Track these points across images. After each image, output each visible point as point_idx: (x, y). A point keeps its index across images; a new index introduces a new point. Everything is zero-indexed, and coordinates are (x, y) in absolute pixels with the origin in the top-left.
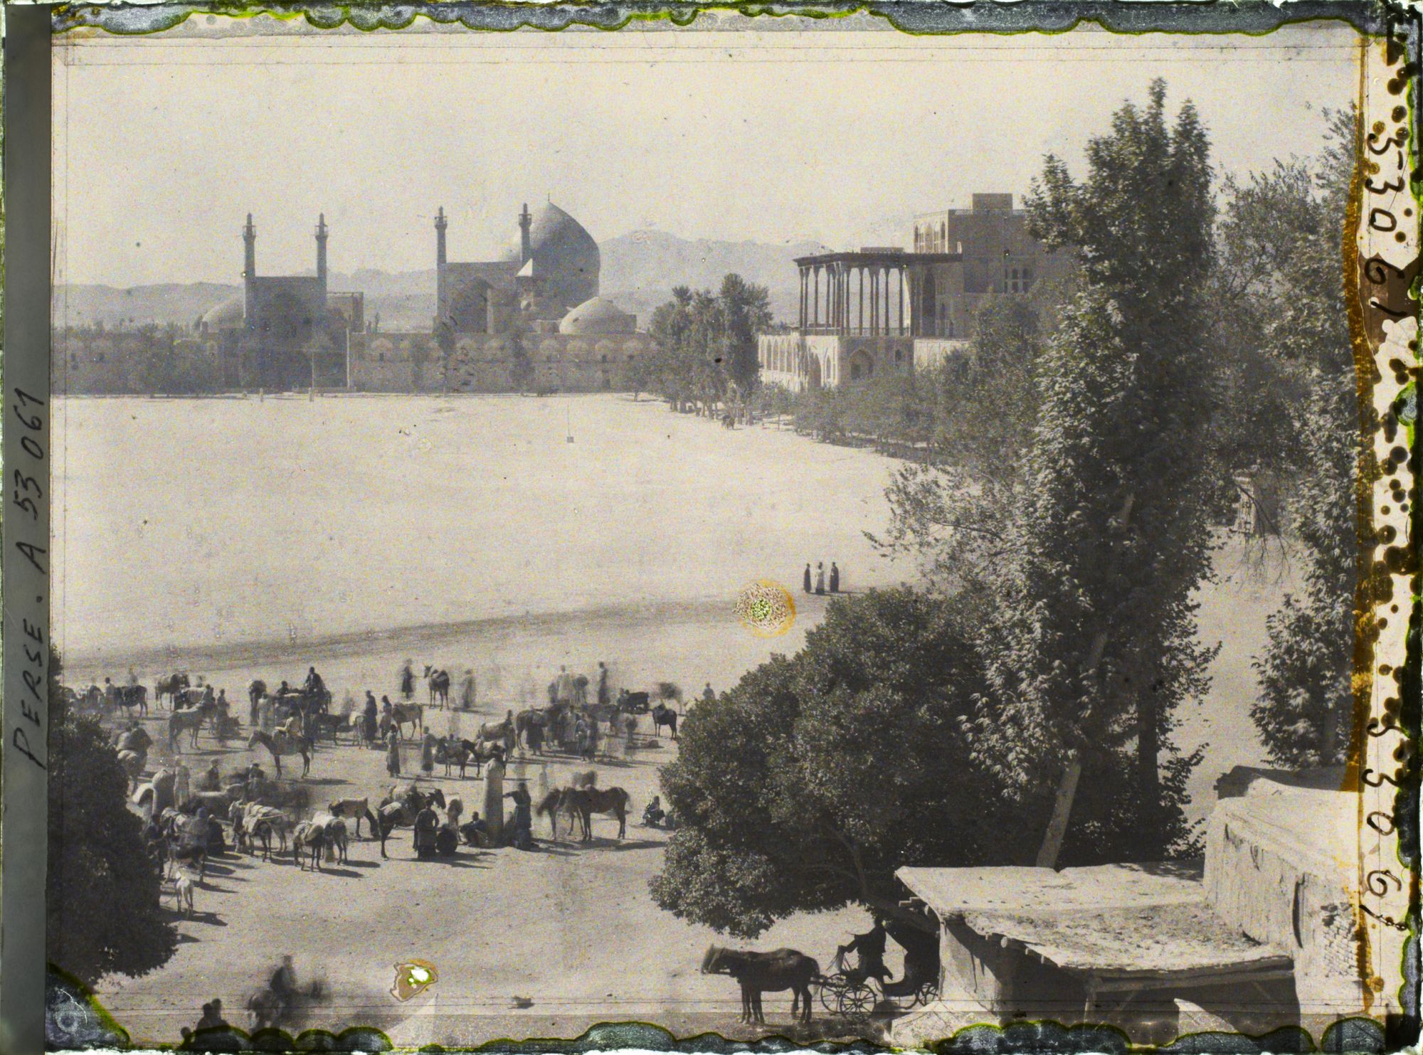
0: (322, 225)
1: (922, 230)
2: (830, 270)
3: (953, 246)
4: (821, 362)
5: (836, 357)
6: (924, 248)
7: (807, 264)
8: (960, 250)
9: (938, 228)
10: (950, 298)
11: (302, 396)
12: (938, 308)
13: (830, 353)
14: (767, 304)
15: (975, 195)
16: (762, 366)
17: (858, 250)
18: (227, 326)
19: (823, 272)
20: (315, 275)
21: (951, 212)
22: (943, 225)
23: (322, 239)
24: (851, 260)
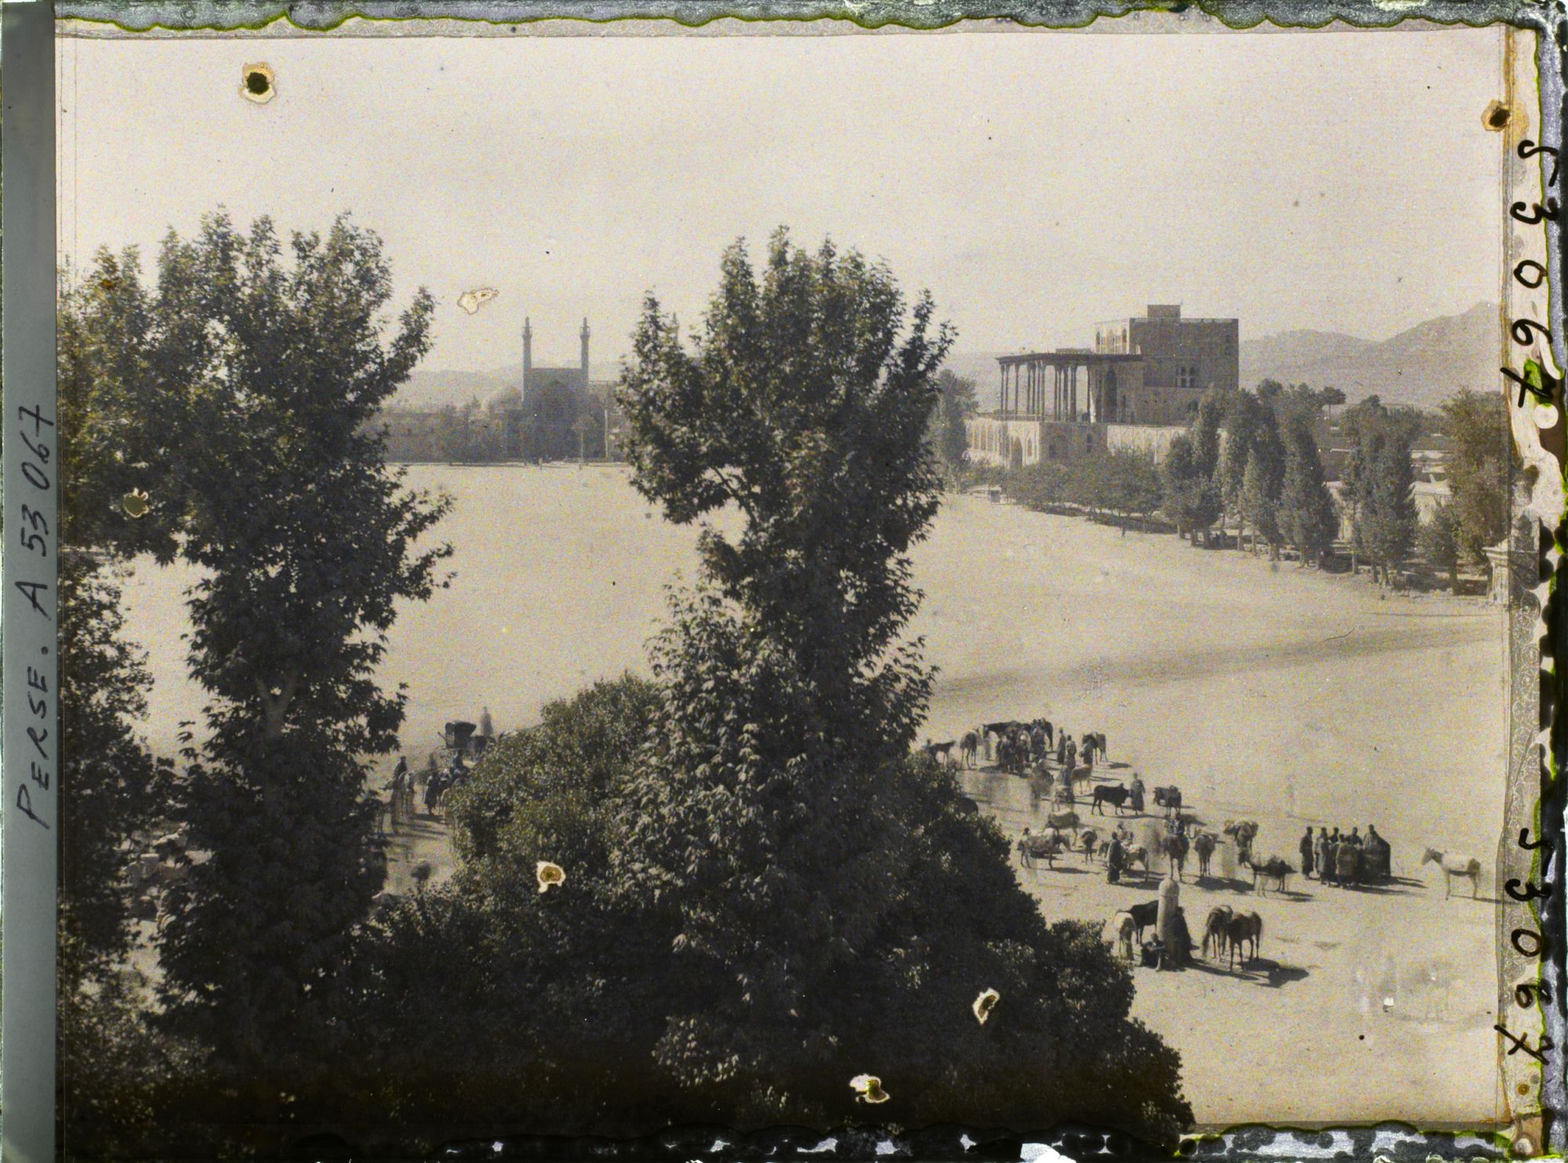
0: (585, 327)
1: (1104, 334)
2: (1032, 367)
3: (1133, 347)
4: (1023, 445)
5: (1038, 438)
6: (1105, 350)
7: (1006, 362)
8: (1139, 352)
9: (1119, 333)
10: (1131, 391)
11: (573, 465)
12: (1119, 398)
13: (1031, 435)
14: (974, 395)
15: (1149, 307)
16: (970, 446)
17: (1053, 351)
18: (509, 407)
19: (1023, 368)
20: (579, 366)
21: (1132, 320)
22: (1125, 331)
23: (585, 337)
24: (1048, 358)
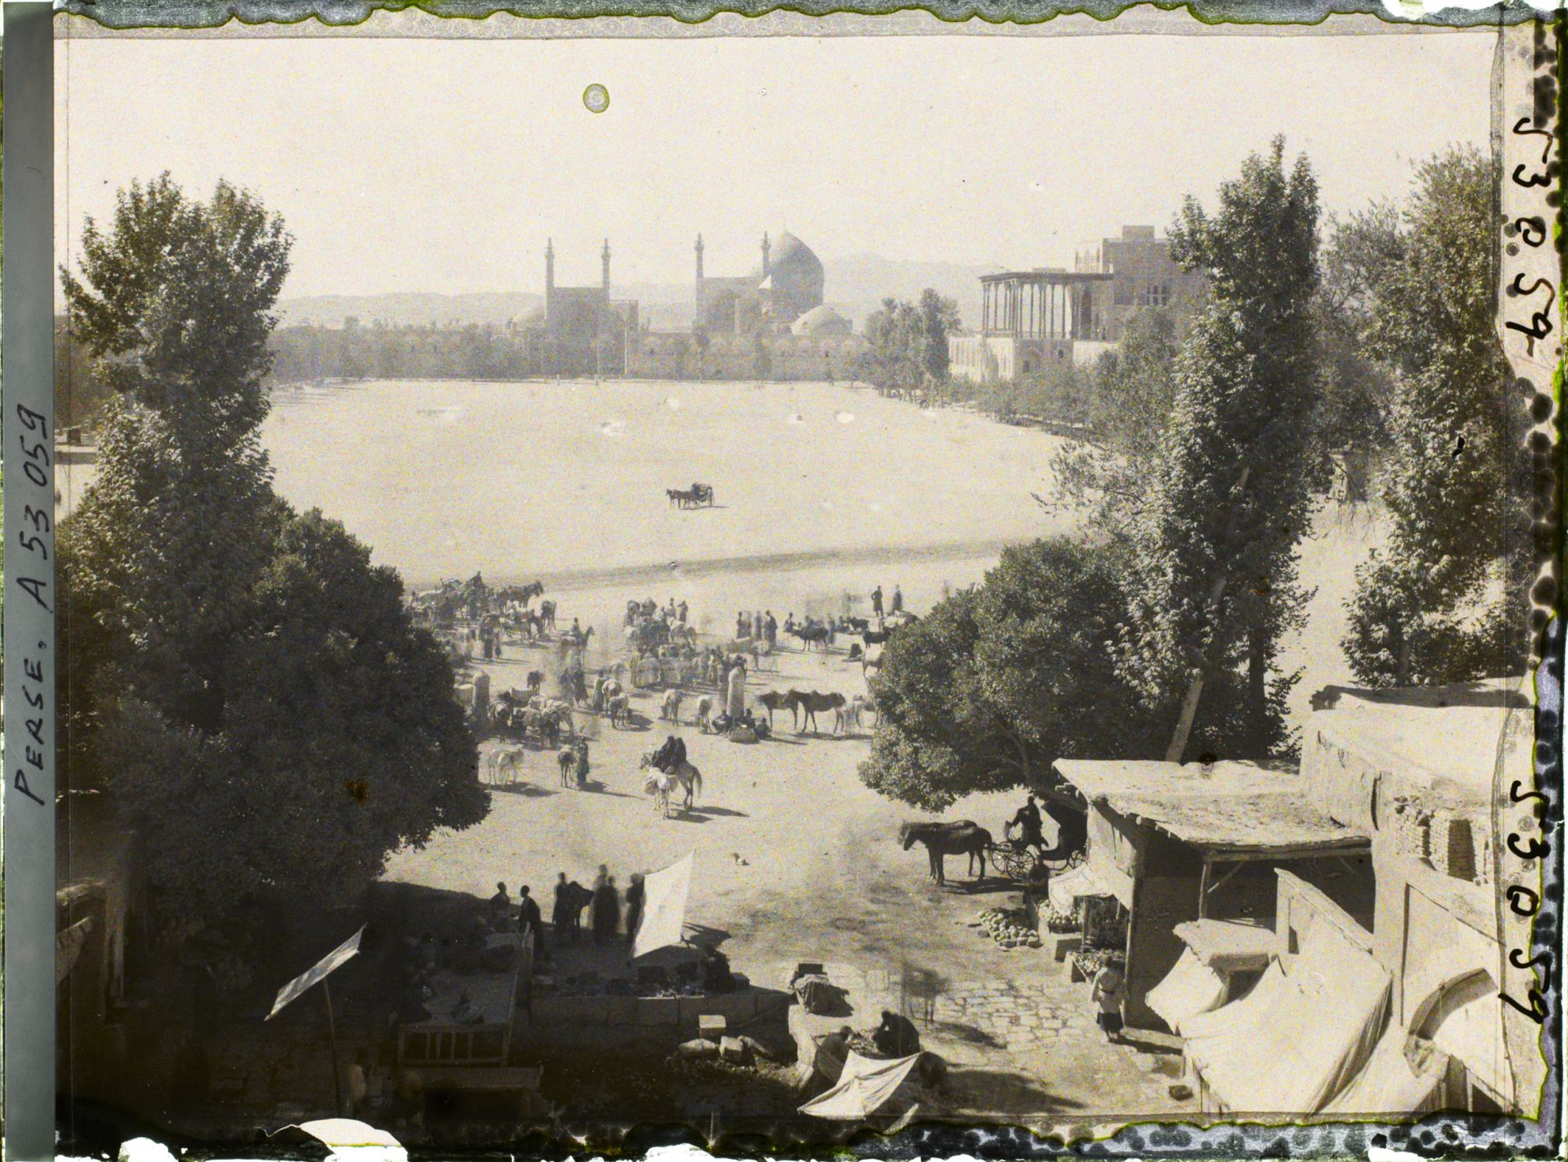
0: (606, 247)
1: (1081, 254)
2: (1009, 287)
3: (1106, 267)
4: (999, 359)
5: (1011, 356)
6: (1083, 269)
7: (989, 281)
8: (1112, 271)
9: (1094, 253)
10: (1103, 309)
12: (1093, 317)
13: (1006, 352)
14: (957, 312)
15: (1124, 227)
16: (952, 362)
17: (1030, 270)
18: (532, 325)
19: (1002, 287)
20: (601, 287)
21: (1105, 241)
22: (1098, 250)
23: (606, 258)
24: (1024, 278)
